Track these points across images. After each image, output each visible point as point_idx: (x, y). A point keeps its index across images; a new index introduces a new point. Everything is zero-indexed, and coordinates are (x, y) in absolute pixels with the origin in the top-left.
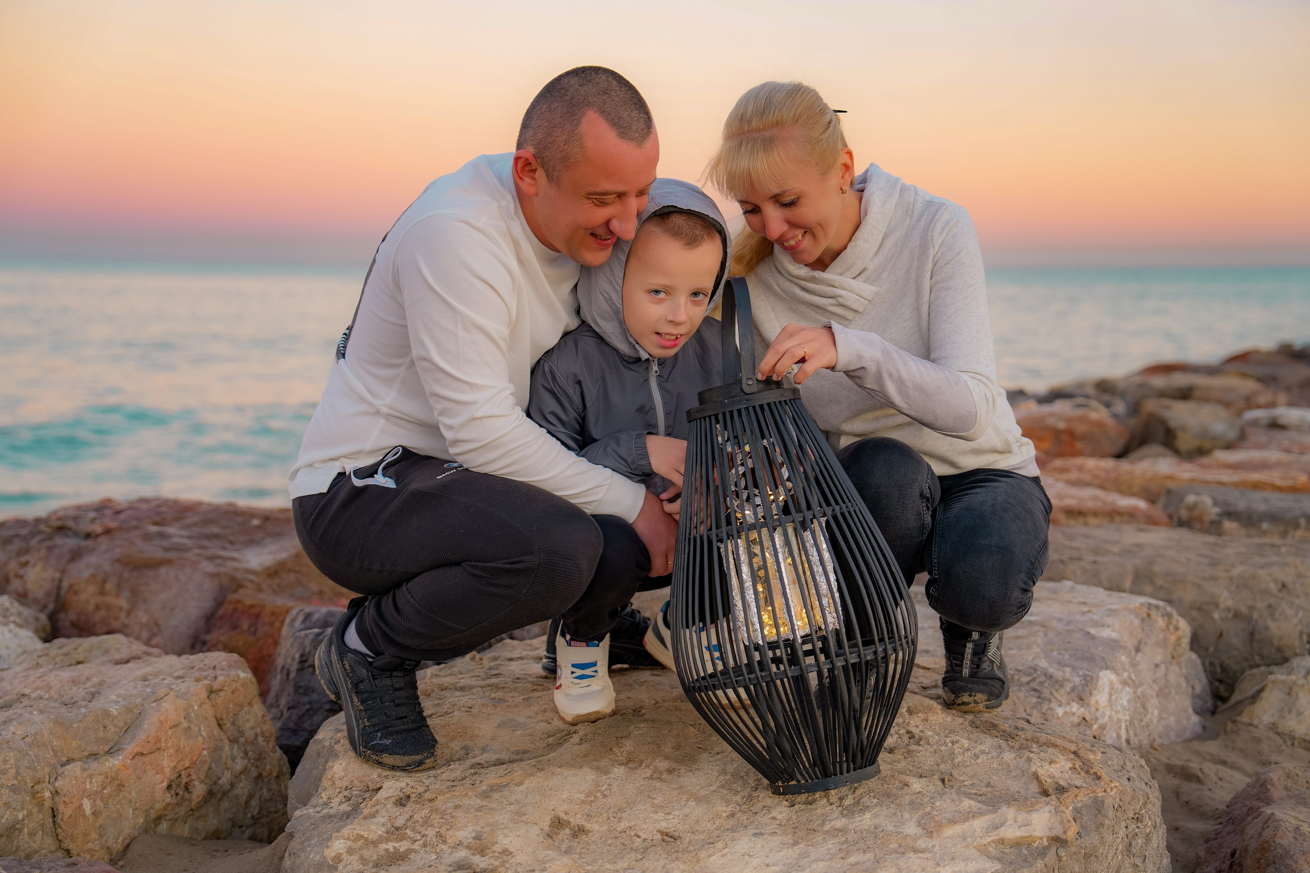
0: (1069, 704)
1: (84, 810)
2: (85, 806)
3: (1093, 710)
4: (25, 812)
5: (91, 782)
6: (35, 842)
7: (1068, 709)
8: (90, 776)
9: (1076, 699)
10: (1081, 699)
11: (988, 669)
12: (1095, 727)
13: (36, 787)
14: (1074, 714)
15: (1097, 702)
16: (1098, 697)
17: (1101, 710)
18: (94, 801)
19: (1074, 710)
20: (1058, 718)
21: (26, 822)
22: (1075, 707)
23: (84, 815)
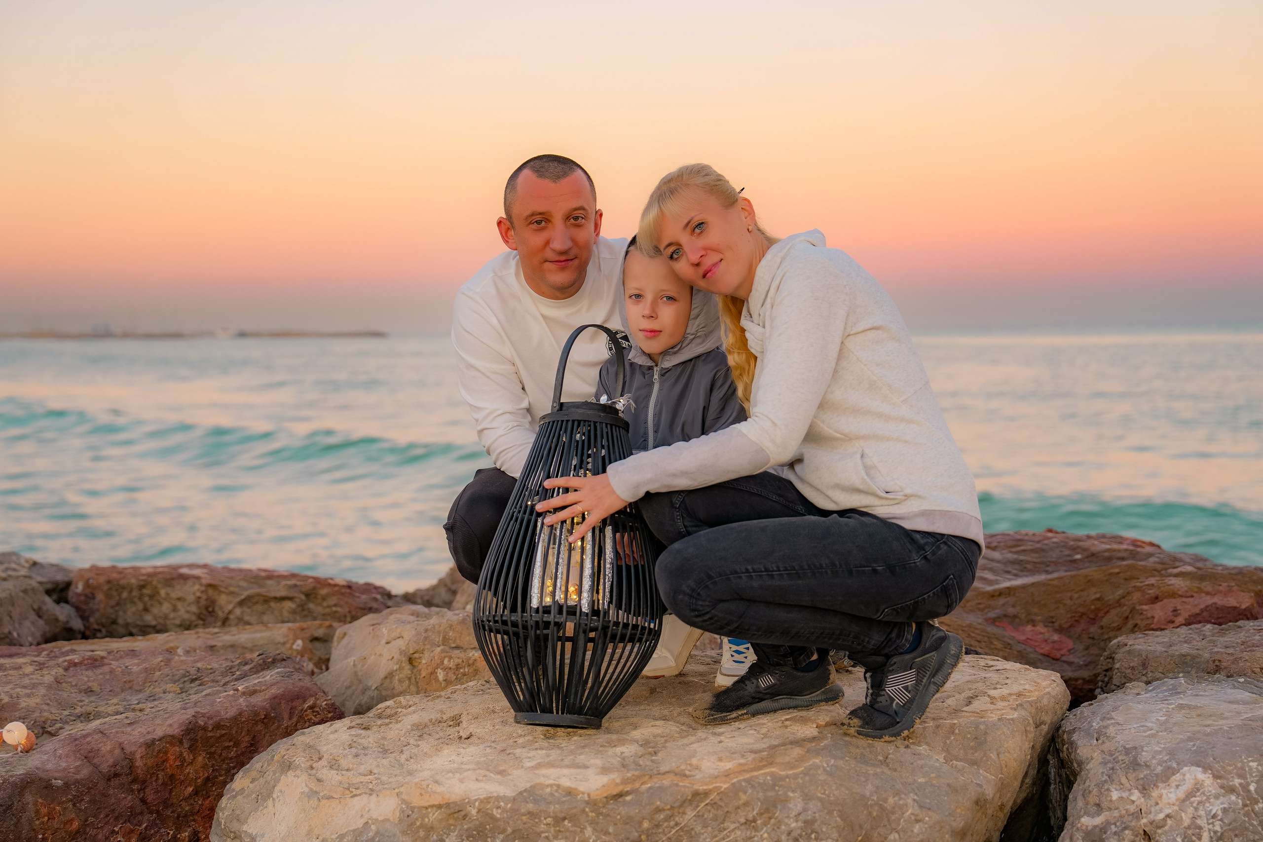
0: (1130, 790)
1: (437, 677)
2: (438, 674)
3: (1152, 802)
4: (398, 666)
5: (449, 661)
6: (402, 686)
7: (1125, 795)
8: (451, 658)
9: (1140, 787)
10: (1144, 789)
11: (884, 703)
12: (1144, 821)
13: (415, 655)
14: (1133, 802)
15: (1160, 797)
16: (1164, 792)
17: (1161, 805)
18: (447, 673)
19: (1133, 798)
20: (1111, 801)
21: (398, 672)
22: (1136, 795)
23: (437, 679)
